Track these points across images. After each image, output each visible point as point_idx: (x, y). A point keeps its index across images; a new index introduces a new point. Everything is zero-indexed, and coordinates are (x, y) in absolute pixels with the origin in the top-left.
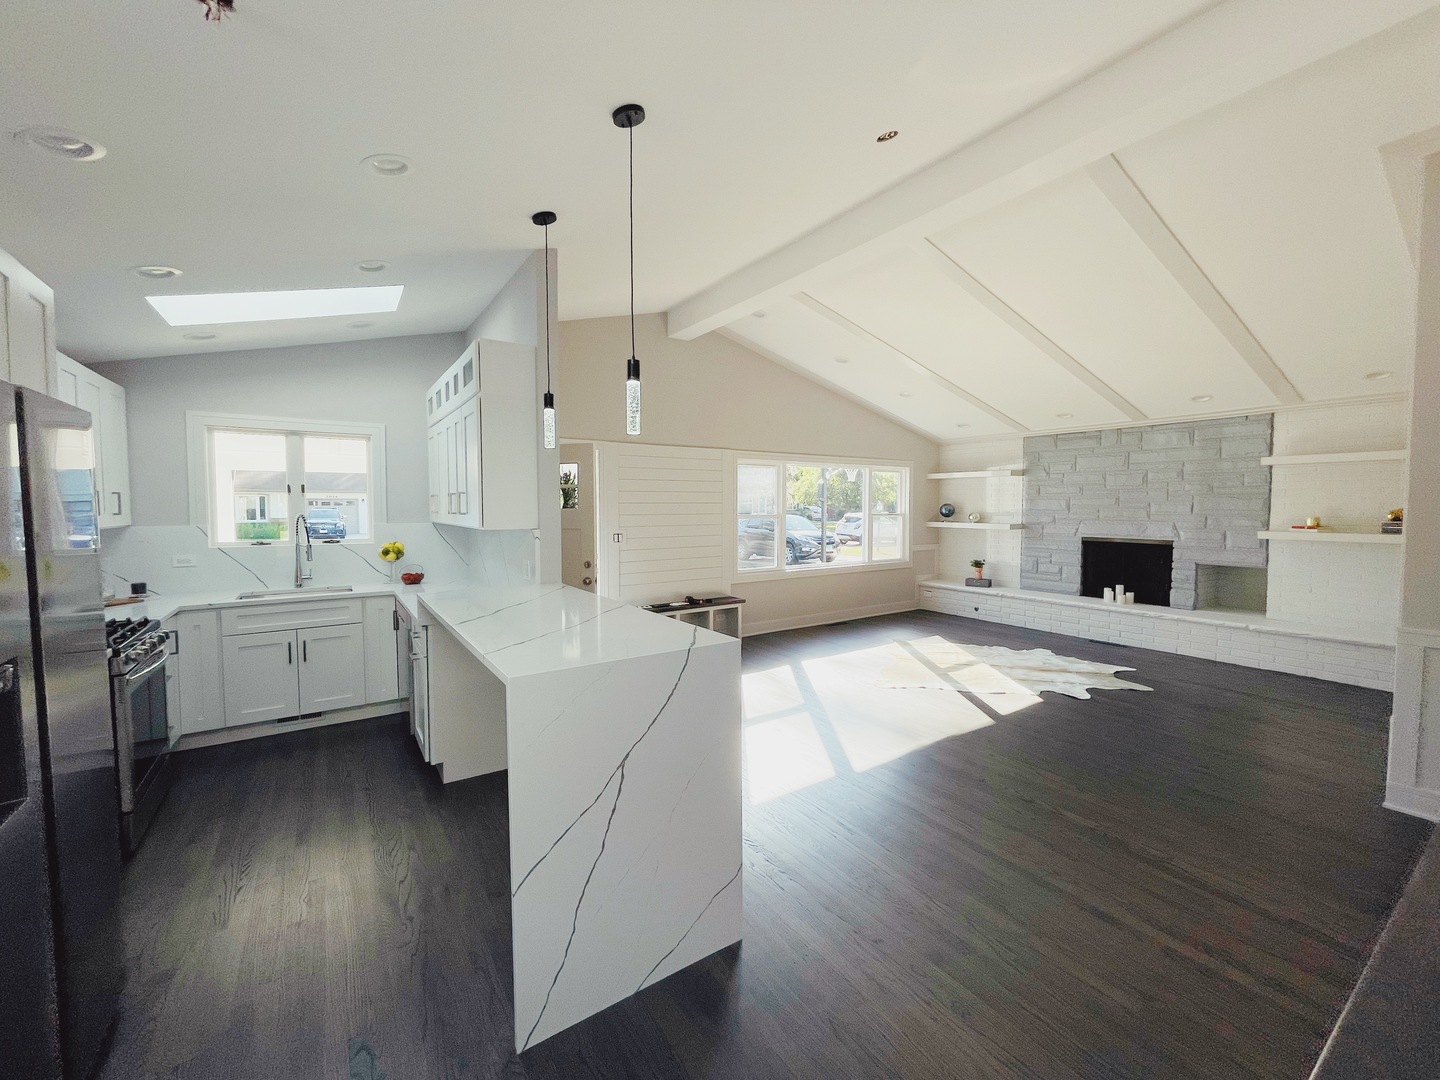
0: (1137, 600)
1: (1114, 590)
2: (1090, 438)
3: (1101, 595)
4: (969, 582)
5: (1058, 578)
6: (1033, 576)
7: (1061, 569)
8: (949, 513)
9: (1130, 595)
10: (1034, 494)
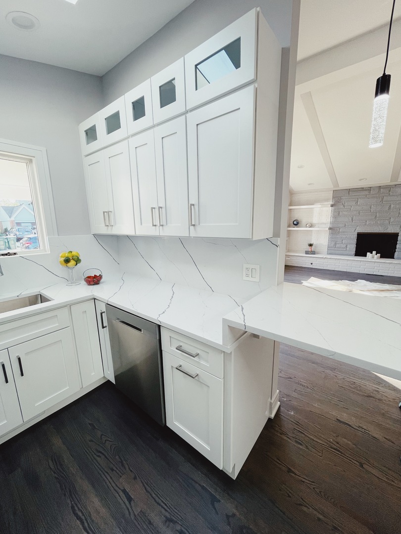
0: (381, 257)
1: (372, 253)
2: (366, 190)
3: (365, 255)
4: (307, 253)
5: (345, 250)
6: (333, 249)
7: (346, 246)
8: (296, 224)
9: (379, 255)
10: (336, 215)
